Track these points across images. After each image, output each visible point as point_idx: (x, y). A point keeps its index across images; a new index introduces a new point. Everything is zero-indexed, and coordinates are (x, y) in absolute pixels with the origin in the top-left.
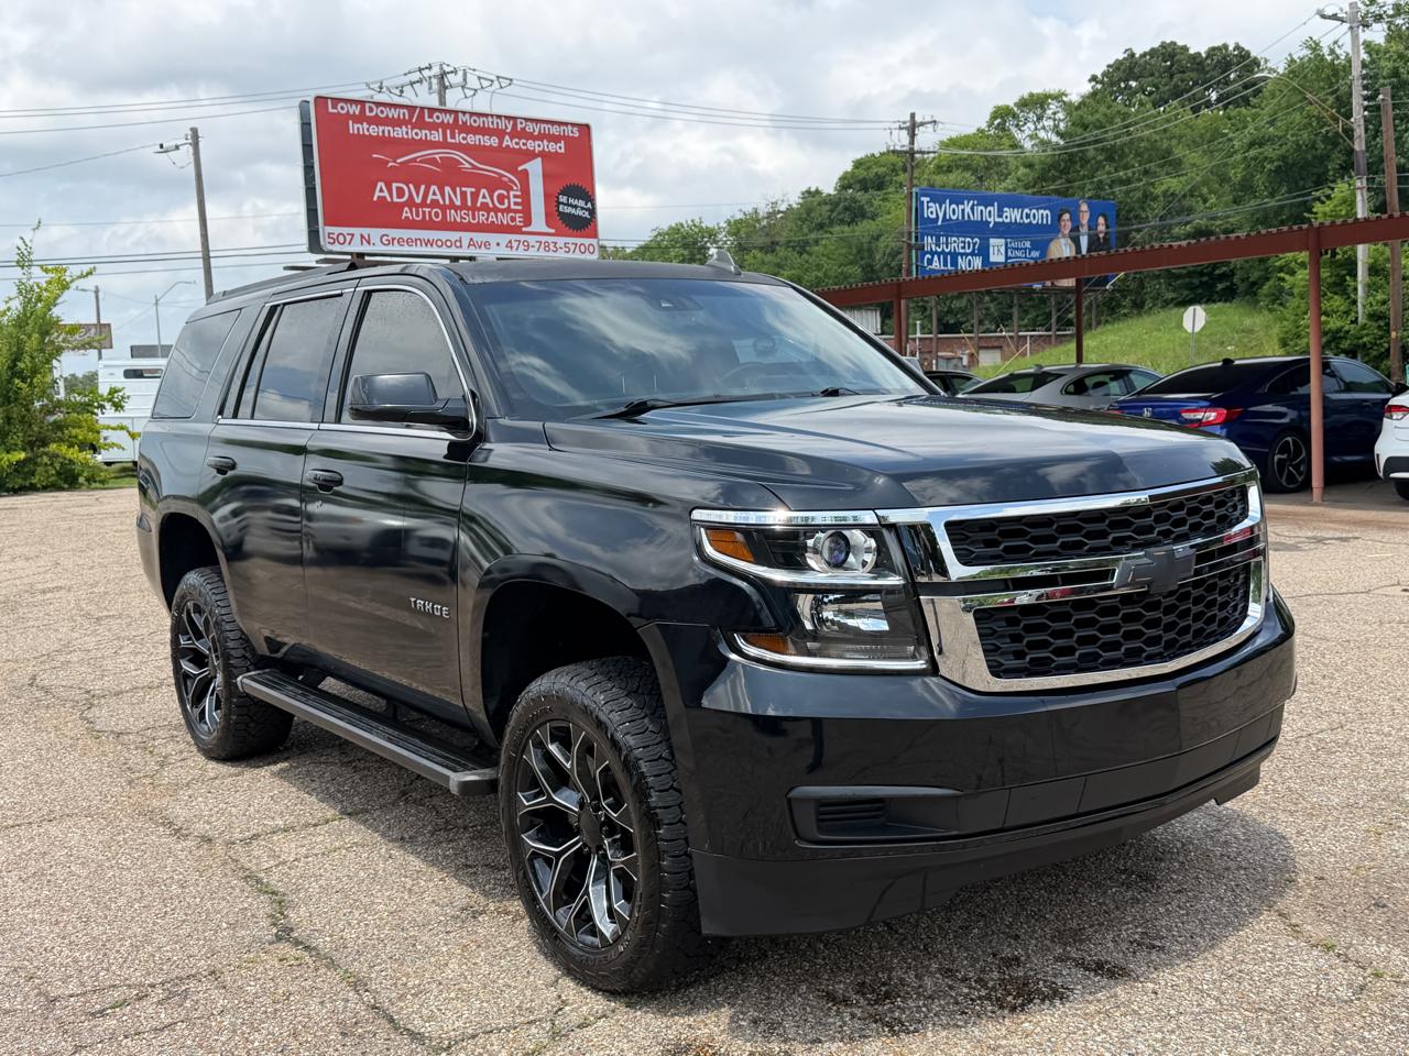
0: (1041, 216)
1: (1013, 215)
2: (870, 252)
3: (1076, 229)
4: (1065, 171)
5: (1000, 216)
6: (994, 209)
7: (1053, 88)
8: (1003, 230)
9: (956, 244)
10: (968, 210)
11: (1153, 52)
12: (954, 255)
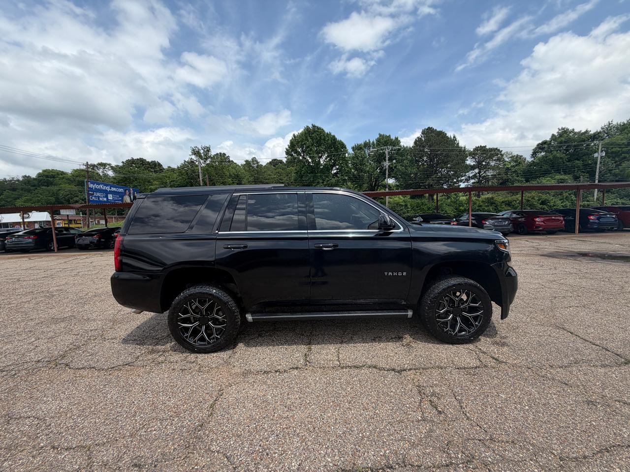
0: (121, 190)
1: (113, 189)
2: (57, 194)
3: (130, 194)
4: (124, 181)
5: (110, 189)
6: (109, 187)
7: (108, 162)
8: (111, 192)
9: (98, 194)
10: (101, 187)
11: (138, 159)
12: (99, 197)
